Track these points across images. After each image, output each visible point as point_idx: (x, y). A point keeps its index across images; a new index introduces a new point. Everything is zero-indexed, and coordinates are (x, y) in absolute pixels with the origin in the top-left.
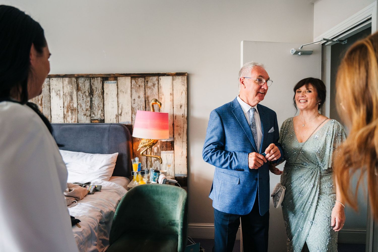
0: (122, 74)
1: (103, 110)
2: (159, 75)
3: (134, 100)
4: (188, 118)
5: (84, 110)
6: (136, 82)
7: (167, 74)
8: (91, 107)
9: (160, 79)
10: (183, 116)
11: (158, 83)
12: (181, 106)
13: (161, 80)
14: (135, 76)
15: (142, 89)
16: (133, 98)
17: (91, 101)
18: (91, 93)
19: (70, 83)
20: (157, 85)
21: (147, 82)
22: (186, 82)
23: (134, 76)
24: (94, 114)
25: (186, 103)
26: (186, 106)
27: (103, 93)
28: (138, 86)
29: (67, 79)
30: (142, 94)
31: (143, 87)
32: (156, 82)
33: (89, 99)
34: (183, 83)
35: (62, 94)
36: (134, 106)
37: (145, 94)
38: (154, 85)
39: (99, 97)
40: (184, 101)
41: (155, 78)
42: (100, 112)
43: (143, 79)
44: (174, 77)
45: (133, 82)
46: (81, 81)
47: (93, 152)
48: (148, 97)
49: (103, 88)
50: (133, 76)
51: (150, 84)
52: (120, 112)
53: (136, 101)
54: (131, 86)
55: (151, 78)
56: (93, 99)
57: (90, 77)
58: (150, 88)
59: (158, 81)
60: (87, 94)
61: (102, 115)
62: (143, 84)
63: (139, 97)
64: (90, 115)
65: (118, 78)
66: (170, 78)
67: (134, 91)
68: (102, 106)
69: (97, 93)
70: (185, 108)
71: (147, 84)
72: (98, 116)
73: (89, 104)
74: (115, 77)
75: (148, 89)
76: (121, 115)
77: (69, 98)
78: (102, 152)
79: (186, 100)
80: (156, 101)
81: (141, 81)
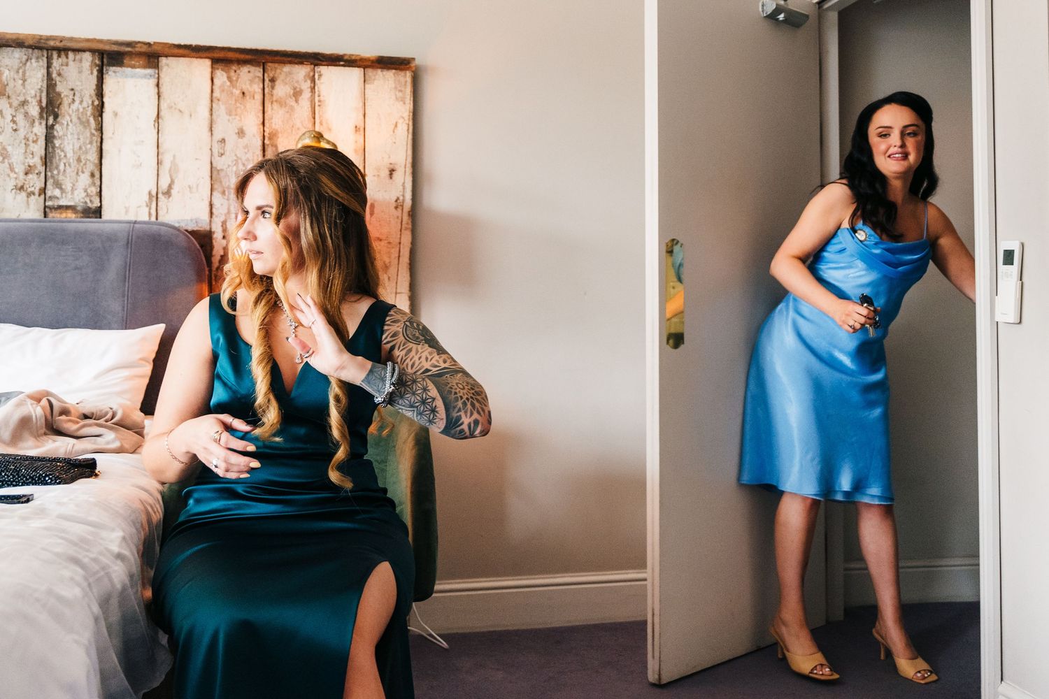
0: (179, 46)
1: (98, 173)
2: (317, 59)
3: (223, 141)
4: (413, 213)
5: (20, 169)
6: (229, 78)
7: (346, 58)
8: (47, 160)
9: (320, 76)
10: (398, 205)
11: (313, 89)
12: (392, 171)
13: (323, 79)
14: (230, 55)
15: (254, 105)
16: (218, 135)
17: (49, 138)
18: (51, 107)
20: (307, 94)
21: (273, 80)
22: (409, 89)
23: (224, 57)
24: (58, 185)
25: (410, 160)
26: (409, 170)
27: (100, 110)
28: (237, 92)
30: (251, 123)
31: (259, 97)
32: (306, 86)
33: (40, 130)
34: (400, 94)
36: (220, 163)
37: (263, 124)
38: (297, 94)
39: (85, 124)
40: (402, 157)
41: (300, 72)
42: (85, 179)
43: (257, 71)
44: (370, 72)
45: (221, 76)
46: (9, 59)
47: (56, 323)
48: (272, 136)
49: (100, 93)
50: (221, 55)
51: (281, 90)
52: (164, 184)
53: (229, 146)
54: (212, 91)
55: (287, 68)
57: (48, 48)
58: (281, 103)
59: (313, 81)
60: (34, 111)
61: (94, 190)
62: (257, 88)
63: (241, 133)
64: (43, 191)
65: (163, 61)
66: (356, 73)
67: (221, 110)
68: (93, 157)
69: (75, 109)
70: (404, 178)
71: (273, 88)
72: (76, 191)
73: (39, 149)
74: (151, 56)
75: (275, 106)
76: (168, 193)
78: (96, 322)
79: (410, 152)
81: (248, 77)
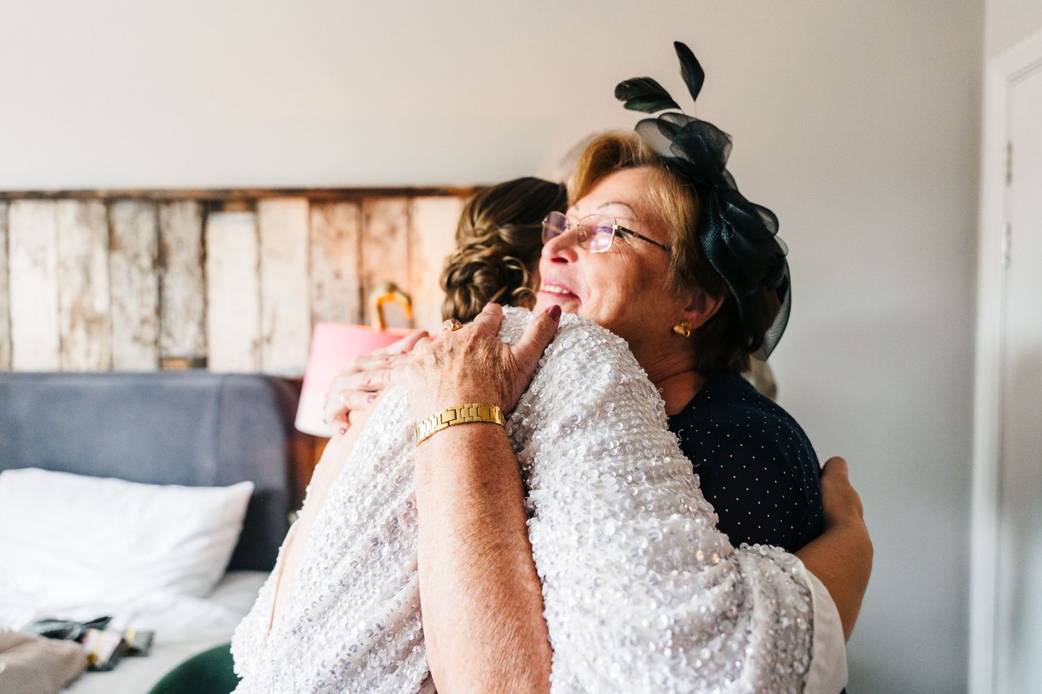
1: (203, 324)
2: (410, 193)
3: (321, 284)
5: (135, 320)
6: (326, 219)
7: (442, 190)
8: (160, 310)
9: (416, 209)
11: (409, 223)
13: (419, 213)
14: (323, 195)
15: (350, 245)
16: (316, 279)
17: (160, 288)
18: (161, 259)
19: (83, 219)
20: (402, 232)
21: (368, 218)
23: (320, 198)
24: (169, 335)
27: (203, 258)
28: (332, 233)
29: (70, 209)
30: (348, 265)
31: (355, 237)
32: (401, 221)
33: (151, 281)
35: (51, 260)
36: (320, 307)
37: (360, 264)
38: (393, 231)
39: (190, 272)
41: (395, 207)
42: (192, 329)
43: (353, 209)
45: (318, 217)
46: (123, 212)
47: (161, 481)
48: (370, 277)
49: (203, 242)
50: (312, 195)
51: (377, 227)
52: (266, 331)
53: (326, 289)
54: (310, 233)
55: (382, 204)
56: (169, 280)
57: (157, 201)
58: (377, 241)
59: (409, 217)
60: (146, 262)
61: (200, 340)
62: (353, 227)
63: (338, 275)
64: (156, 342)
65: (262, 204)
67: (318, 251)
68: (198, 305)
69: (182, 257)
71: (369, 226)
72: (183, 343)
73: (151, 299)
74: (250, 201)
75: (372, 245)
76: (269, 340)
77: (77, 278)
80: (393, 288)
81: (344, 215)
